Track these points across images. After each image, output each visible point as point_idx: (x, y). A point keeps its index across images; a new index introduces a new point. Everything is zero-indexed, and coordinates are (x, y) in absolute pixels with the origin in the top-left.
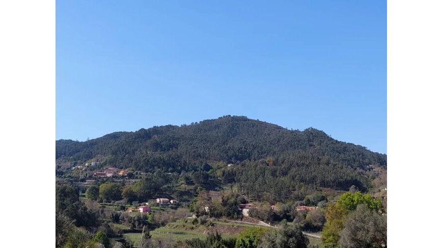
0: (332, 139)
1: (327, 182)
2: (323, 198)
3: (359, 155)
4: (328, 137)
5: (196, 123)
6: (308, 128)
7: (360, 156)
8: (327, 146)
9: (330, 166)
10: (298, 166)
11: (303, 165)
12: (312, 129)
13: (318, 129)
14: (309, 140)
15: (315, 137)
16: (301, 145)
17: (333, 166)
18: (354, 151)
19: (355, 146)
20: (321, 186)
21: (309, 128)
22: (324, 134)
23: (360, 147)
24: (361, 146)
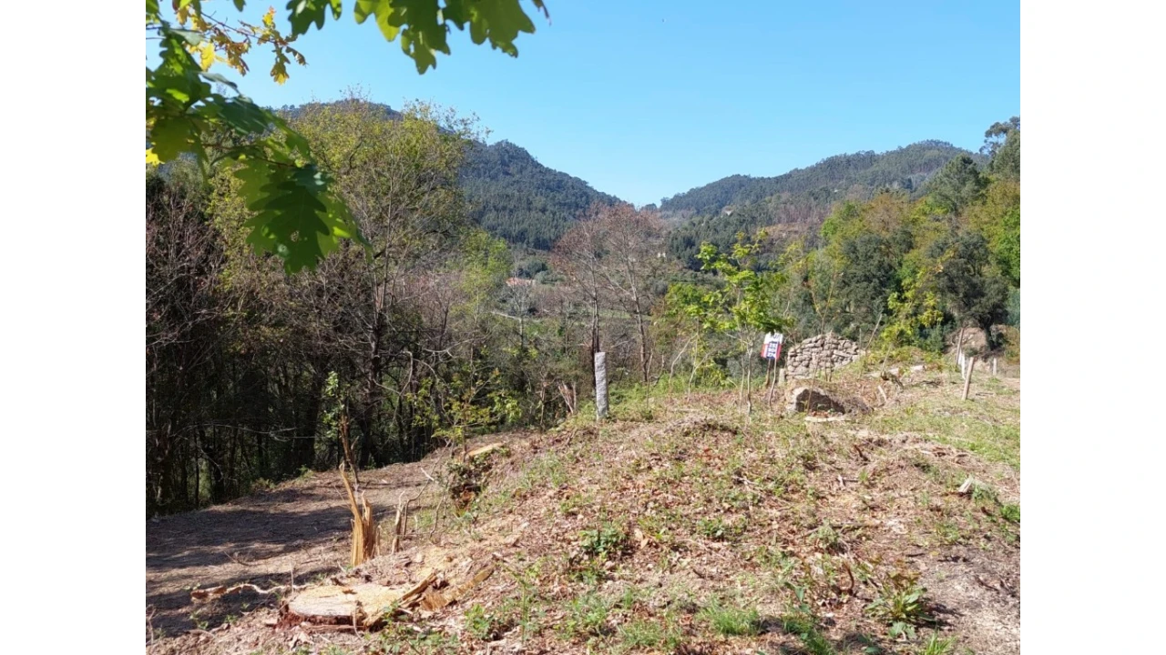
0: (539, 165)
1: (544, 240)
2: (544, 268)
3: (581, 197)
4: (533, 160)
5: (292, 106)
6: (500, 140)
7: (584, 198)
8: (533, 177)
9: (547, 213)
10: (497, 210)
11: (504, 208)
12: (507, 143)
13: (517, 145)
14: (503, 163)
15: (512, 158)
16: (490, 171)
17: (551, 216)
18: (573, 188)
19: (571, 178)
20: (535, 247)
21: (502, 141)
22: (528, 154)
23: (578, 180)
24: (580, 180)
